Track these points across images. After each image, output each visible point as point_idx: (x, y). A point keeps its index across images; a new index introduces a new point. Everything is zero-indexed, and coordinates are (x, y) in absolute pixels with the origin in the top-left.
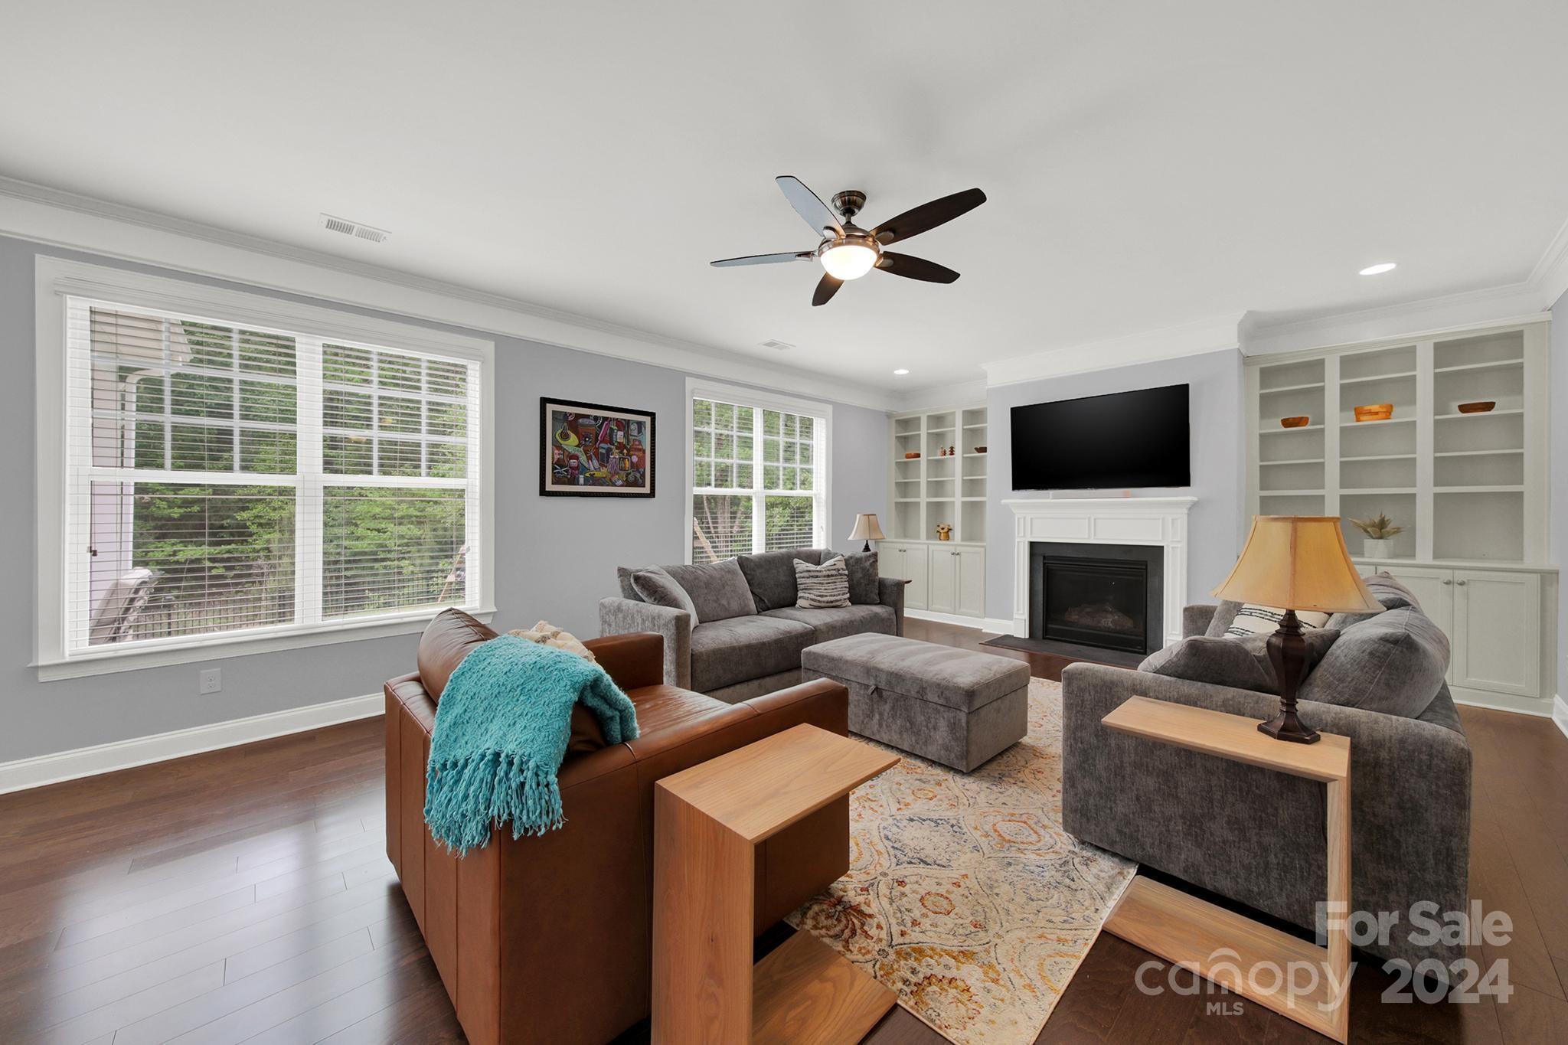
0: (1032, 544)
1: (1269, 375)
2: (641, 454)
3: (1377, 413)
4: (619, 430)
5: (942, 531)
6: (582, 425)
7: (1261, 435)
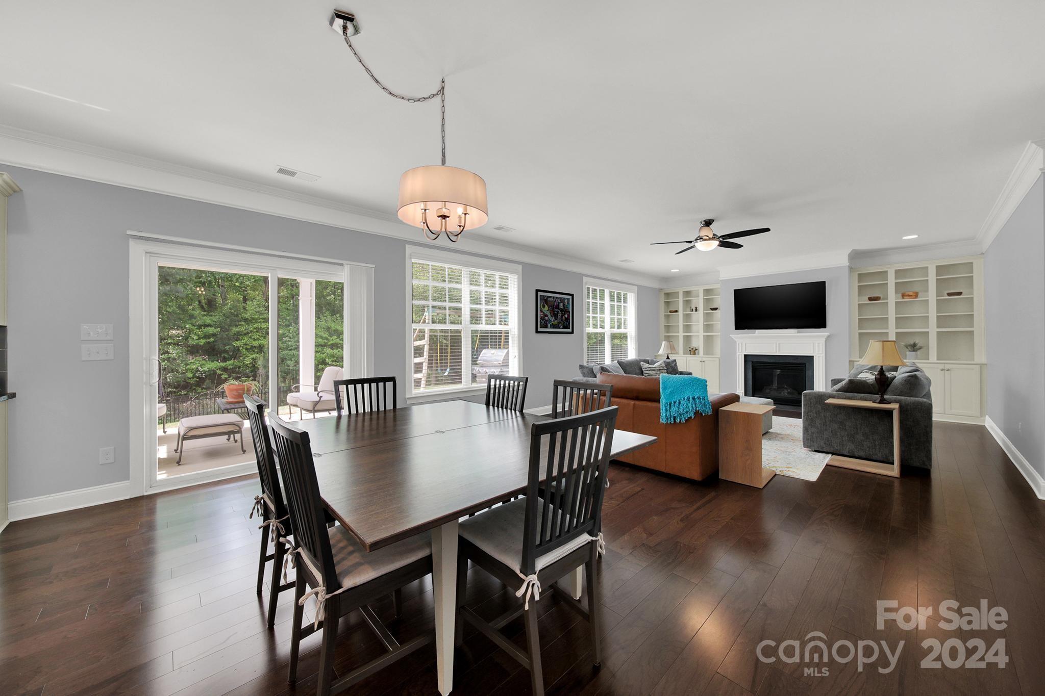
0: (745, 356)
1: (861, 277)
2: (568, 313)
3: (911, 296)
4: (561, 303)
5: (692, 350)
6: (550, 301)
7: (859, 304)
